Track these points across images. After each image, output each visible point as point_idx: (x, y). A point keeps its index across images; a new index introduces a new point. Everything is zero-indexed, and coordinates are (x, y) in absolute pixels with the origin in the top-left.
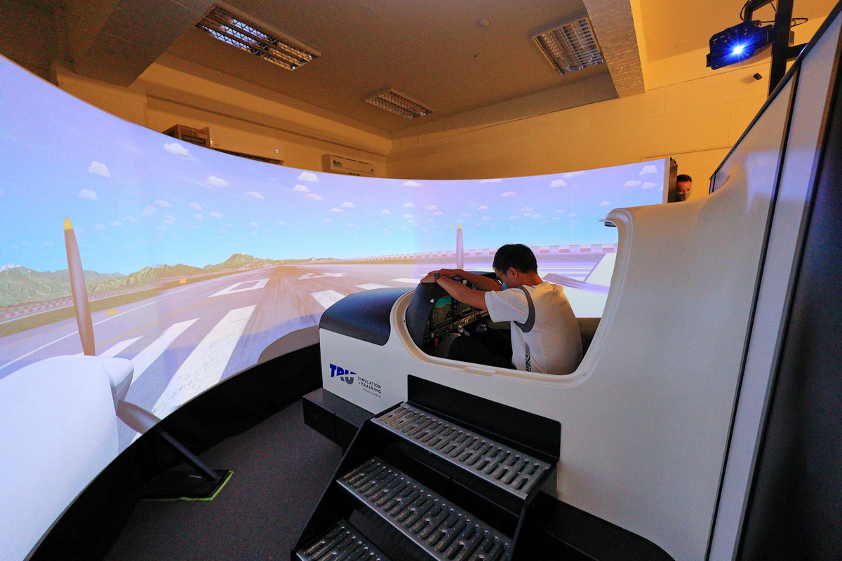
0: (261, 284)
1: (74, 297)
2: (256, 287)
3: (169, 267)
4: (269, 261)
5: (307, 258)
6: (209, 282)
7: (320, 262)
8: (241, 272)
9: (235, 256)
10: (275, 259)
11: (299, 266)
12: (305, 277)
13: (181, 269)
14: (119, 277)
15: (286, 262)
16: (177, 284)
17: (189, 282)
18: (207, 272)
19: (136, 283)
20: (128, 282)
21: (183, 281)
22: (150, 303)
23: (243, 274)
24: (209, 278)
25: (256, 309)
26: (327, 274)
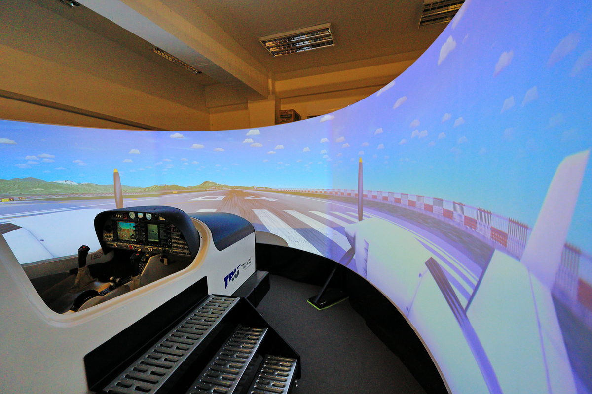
0: (221, 198)
1: (115, 193)
2: (217, 199)
3: (168, 186)
4: (226, 186)
5: (251, 186)
6: (189, 194)
8: (209, 190)
9: (205, 182)
10: (230, 185)
11: (245, 191)
12: (249, 198)
13: (174, 187)
14: (140, 188)
15: (237, 187)
16: (172, 193)
17: (178, 193)
18: (189, 189)
19: (149, 191)
20: (145, 190)
21: (174, 192)
23: (210, 191)
24: (190, 192)
26: (264, 198)
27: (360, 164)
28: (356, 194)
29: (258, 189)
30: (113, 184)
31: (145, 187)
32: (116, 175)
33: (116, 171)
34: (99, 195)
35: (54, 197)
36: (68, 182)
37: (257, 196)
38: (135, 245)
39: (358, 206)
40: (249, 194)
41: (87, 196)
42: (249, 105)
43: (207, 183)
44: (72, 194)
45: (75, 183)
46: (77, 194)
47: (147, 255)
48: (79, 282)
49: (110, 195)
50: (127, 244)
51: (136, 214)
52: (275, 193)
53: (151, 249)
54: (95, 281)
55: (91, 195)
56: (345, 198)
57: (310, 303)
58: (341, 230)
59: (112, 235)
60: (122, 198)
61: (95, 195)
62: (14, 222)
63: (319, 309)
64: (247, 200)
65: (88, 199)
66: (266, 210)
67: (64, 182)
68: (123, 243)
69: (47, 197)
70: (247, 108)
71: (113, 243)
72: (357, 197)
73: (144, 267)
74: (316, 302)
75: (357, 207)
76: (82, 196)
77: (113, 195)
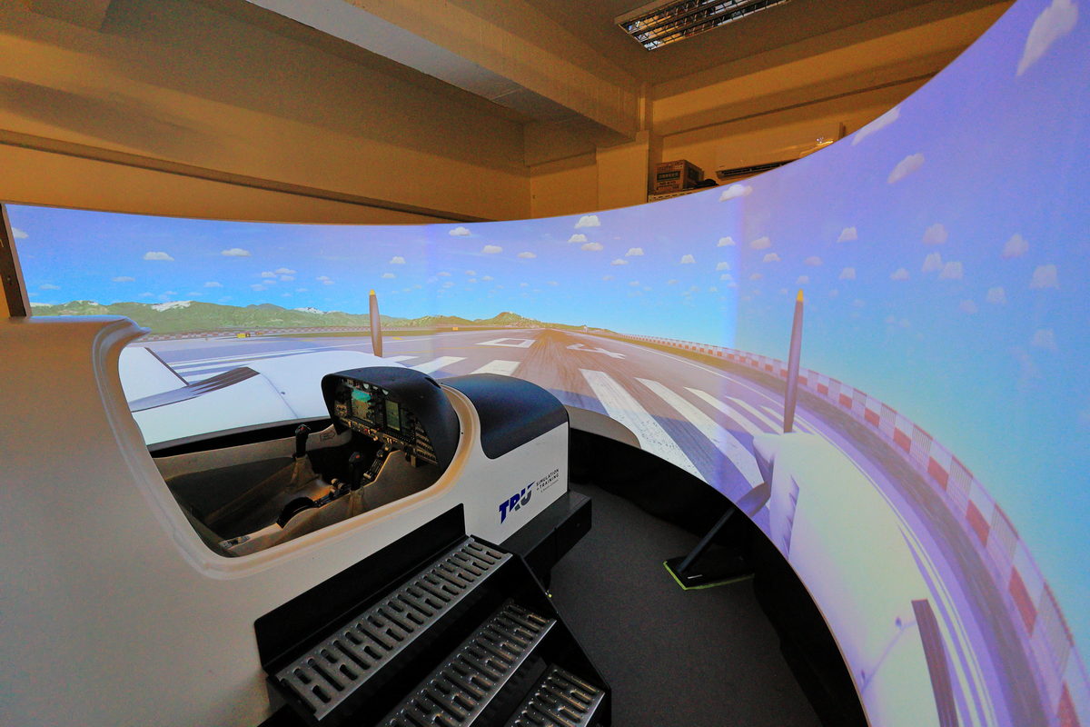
0: (527, 343)
1: (372, 329)
2: (520, 346)
3: (445, 318)
4: (537, 323)
5: (579, 325)
6: (477, 332)
7: (593, 332)
8: (509, 328)
9: (503, 314)
10: (543, 321)
11: (568, 333)
12: (574, 347)
13: (454, 320)
14: (405, 320)
15: (555, 326)
16: (451, 330)
17: (460, 330)
18: (476, 324)
19: (418, 325)
20: (412, 324)
21: (454, 329)
22: (428, 338)
23: (510, 331)
24: (477, 329)
25: (519, 366)
26: (601, 351)
27: (799, 306)
28: (782, 371)
29: (591, 331)
30: (368, 313)
31: (411, 318)
32: (373, 299)
33: (372, 293)
34: (351, 330)
35: (295, 332)
36: (312, 310)
37: (590, 345)
38: (372, 430)
39: (786, 399)
40: (575, 341)
41: (335, 331)
42: (598, 157)
43: (505, 317)
44: (317, 328)
45: (320, 312)
46: (323, 327)
47: (387, 449)
48: (297, 478)
49: (365, 330)
50: (363, 426)
52: (622, 343)
53: (391, 440)
54: (317, 478)
55: (340, 331)
56: (758, 375)
57: (668, 568)
58: (745, 439)
59: (345, 407)
60: (380, 335)
61: (346, 330)
62: (253, 366)
63: (685, 588)
64: (572, 350)
65: (336, 335)
66: (605, 374)
67: (306, 310)
68: (358, 422)
69: (287, 332)
70: (595, 162)
71: (347, 421)
72: (785, 379)
73: (380, 467)
74: (679, 571)
75: (783, 400)
76: (329, 331)
77: (369, 330)
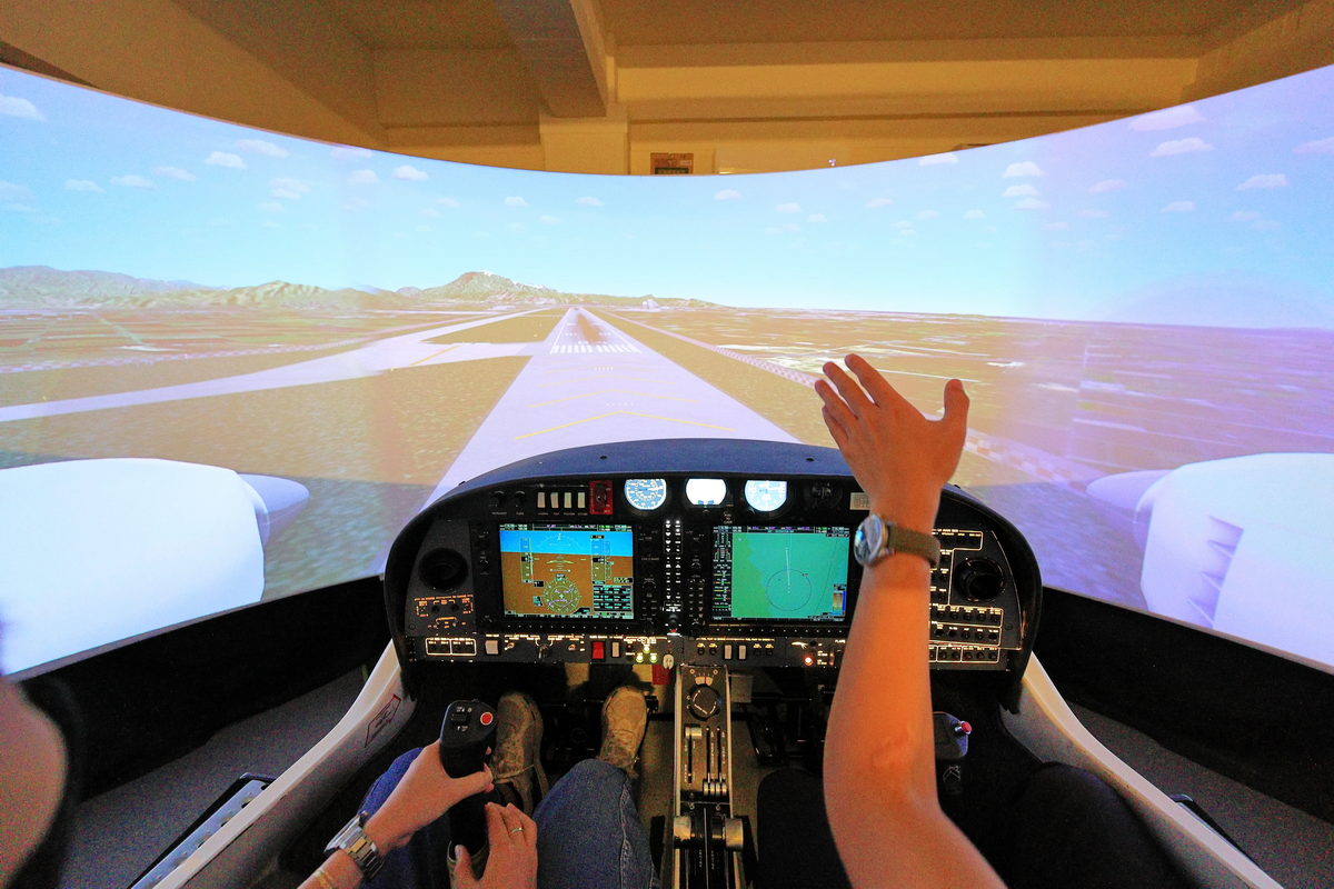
38: (630, 640)
42: (543, 129)
50: (571, 637)
51: (677, 485)
53: (743, 648)
59: (466, 600)
68: (544, 632)
71: (468, 641)
